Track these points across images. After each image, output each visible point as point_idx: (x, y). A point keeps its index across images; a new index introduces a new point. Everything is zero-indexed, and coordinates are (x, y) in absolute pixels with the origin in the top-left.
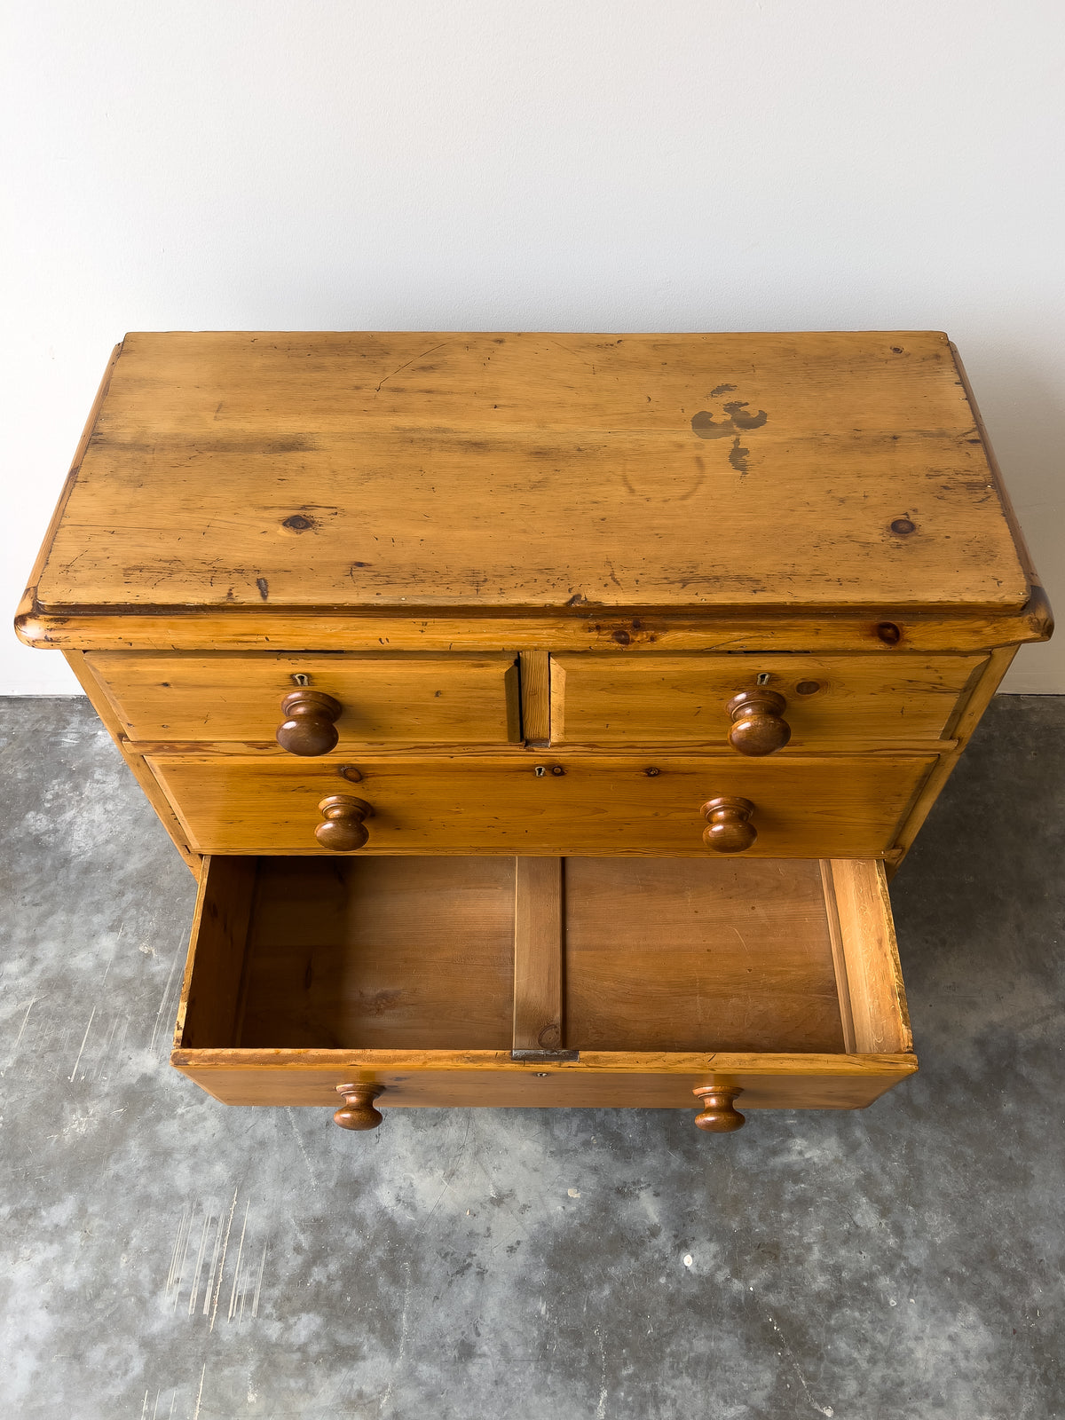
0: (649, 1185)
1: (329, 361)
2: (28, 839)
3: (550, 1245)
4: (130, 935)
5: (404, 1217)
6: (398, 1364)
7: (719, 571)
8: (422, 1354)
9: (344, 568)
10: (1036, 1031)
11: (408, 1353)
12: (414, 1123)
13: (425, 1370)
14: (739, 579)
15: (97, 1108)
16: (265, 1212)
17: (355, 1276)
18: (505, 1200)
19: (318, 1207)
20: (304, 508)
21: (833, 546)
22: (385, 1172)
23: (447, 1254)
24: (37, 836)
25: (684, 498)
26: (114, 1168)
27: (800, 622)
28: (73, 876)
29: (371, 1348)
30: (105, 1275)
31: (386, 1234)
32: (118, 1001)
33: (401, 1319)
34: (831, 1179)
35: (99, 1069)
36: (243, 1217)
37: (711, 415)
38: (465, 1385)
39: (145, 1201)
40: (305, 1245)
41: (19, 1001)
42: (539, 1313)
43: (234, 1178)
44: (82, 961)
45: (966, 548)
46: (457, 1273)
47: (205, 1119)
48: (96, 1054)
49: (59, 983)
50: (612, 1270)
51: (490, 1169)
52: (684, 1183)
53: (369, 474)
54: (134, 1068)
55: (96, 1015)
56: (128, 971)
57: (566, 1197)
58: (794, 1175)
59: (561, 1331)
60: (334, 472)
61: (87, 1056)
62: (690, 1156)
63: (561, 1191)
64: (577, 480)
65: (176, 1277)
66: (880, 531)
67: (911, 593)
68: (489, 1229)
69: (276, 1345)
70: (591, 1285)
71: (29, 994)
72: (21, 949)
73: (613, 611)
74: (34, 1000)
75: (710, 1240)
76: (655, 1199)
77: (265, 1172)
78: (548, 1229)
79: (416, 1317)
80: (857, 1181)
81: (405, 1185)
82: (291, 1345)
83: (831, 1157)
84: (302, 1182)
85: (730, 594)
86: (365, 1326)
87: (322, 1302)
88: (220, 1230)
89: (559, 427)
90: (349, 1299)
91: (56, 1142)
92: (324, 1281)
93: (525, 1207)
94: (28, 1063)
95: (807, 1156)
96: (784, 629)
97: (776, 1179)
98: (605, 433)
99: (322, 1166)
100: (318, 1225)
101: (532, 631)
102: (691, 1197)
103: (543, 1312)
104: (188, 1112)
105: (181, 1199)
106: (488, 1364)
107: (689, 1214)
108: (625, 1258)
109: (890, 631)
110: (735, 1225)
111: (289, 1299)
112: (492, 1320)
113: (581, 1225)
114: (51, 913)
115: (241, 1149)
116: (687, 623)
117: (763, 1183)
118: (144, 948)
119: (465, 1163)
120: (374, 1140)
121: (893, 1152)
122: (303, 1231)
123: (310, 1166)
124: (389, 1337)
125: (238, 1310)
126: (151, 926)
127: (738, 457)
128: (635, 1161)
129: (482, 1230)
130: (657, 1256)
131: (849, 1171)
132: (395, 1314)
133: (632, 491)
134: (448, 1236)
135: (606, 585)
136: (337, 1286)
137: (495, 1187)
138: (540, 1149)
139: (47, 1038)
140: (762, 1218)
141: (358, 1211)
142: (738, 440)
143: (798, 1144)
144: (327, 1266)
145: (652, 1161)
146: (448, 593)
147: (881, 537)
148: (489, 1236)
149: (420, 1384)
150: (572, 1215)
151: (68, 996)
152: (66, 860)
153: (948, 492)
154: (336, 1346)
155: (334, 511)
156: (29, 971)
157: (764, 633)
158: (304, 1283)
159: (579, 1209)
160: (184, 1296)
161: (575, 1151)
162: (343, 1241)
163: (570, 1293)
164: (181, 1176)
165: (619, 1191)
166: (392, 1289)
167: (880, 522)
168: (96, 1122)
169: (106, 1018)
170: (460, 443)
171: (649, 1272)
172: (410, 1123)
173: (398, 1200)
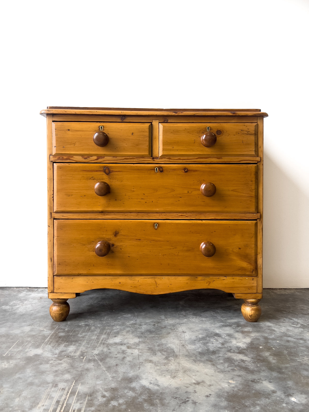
2: (1, 310)
3: (226, 395)
4: (36, 327)
5: (154, 388)
12: (155, 365)
15: (14, 362)
16: (88, 387)
17: (132, 403)
18: (201, 383)
19: (113, 385)
22: (144, 376)
23: (176, 398)
24: (5, 309)
26: (17, 376)
30: (7, 404)
31: (146, 392)
32: (28, 339)
35: (17, 353)
36: (77, 388)
39: (31, 384)
40: (107, 395)
43: (74, 378)
44: (16, 332)
46: (183, 403)
47: (62, 364)
48: (16, 350)
49: (5, 336)
50: (258, 402)
51: (192, 376)
54: (32, 353)
55: (18, 342)
56: (34, 333)
57: (229, 383)
61: (12, 350)
63: (226, 381)
65: (43, 404)
68: (195, 391)
77: (88, 376)
78: (223, 391)
84: (105, 379)
88: (65, 392)
90: (130, 411)
92: (117, 405)
93: (210, 385)
99: (115, 375)
100: (113, 390)
104: (54, 362)
105: (48, 383)
115: (77, 371)
120: (138, 369)
122: (106, 391)
123: (109, 375)
126: (45, 325)
128: (256, 374)
129: (191, 391)
136: (124, 407)
137: (195, 380)
141: (132, 386)
144: (118, 401)
148: (195, 393)
150: (233, 387)
158: (107, 406)
159: (236, 385)
160: (46, 409)
161: (229, 371)
162: (125, 394)
164: (49, 377)
165: (252, 381)
166: (151, 408)
168: (13, 365)
169: (23, 343)
173: (151, 383)
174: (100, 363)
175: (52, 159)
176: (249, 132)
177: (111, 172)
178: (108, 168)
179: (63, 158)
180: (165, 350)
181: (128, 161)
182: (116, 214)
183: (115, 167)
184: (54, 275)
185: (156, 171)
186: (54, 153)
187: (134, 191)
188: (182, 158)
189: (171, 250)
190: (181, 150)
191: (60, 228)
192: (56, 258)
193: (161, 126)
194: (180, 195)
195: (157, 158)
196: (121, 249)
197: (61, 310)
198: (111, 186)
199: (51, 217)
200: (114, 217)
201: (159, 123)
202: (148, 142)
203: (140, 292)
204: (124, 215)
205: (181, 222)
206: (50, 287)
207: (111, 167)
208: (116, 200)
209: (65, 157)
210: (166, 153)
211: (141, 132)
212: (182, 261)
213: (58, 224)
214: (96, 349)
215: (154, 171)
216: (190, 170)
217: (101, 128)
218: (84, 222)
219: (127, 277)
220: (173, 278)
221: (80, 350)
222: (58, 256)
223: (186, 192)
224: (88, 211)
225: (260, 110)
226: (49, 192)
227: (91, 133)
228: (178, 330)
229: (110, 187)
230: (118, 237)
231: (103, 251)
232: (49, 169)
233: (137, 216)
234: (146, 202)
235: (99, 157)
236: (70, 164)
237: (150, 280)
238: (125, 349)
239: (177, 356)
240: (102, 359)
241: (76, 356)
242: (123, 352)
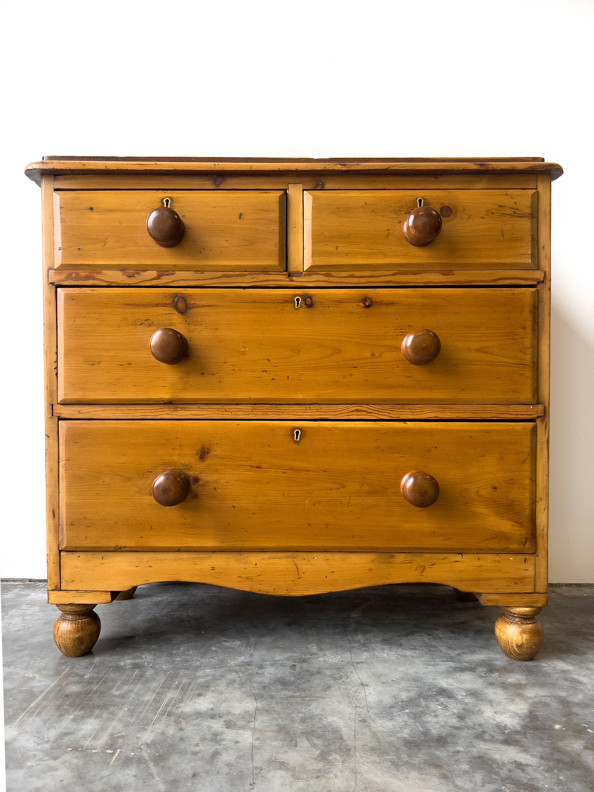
47: (57, 769)
174: (154, 770)
175: (55, 278)
176: (517, 209)
177: (190, 308)
178: (183, 298)
179: (77, 274)
180: (320, 732)
181: (230, 281)
182: (202, 406)
183: (200, 295)
184: (60, 549)
185: (298, 305)
186: (58, 263)
187: (244, 353)
188: (357, 274)
189: (331, 491)
190: (357, 254)
191: (74, 439)
192: (63, 510)
193: (308, 197)
194: (354, 362)
195: (299, 274)
196: (215, 489)
197: (77, 630)
198: (190, 341)
199: (53, 415)
200: (199, 415)
201: (304, 190)
202: (278, 235)
203: (260, 591)
204: (223, 410)
205: (355, 426)
206: (53, 577)
207: (190, 295)
208: (203, 374)
209: (83, 274)
210: (320, 261)
211: (262, 211)
212: (358, 518)
213: (69, 430)
214: (150, 728)
215: (291, 305)
216: (376, 302)
217: (167, 204)
218: (128, 427)
219: (230, 555)
220: (337, 556)
221: (109, 731)
222: (67, 504)
223: (368, 354)
224: (137, 400)
225: (543, 160)
226: (48, 356)
227: (143, 214)
228: (348, 680)
229: (189, 343)
230: (209, 461)
231: (171, 494)
232: (47, 302)
233: (252, 411)
234: (273, 379)
235: (163, 271)
236: (94, 290)
237: (284, 561)
238: (221, 729)
239: (349, 750)
240: (161, 756)
241: (95, 749)
242: (216, 738)
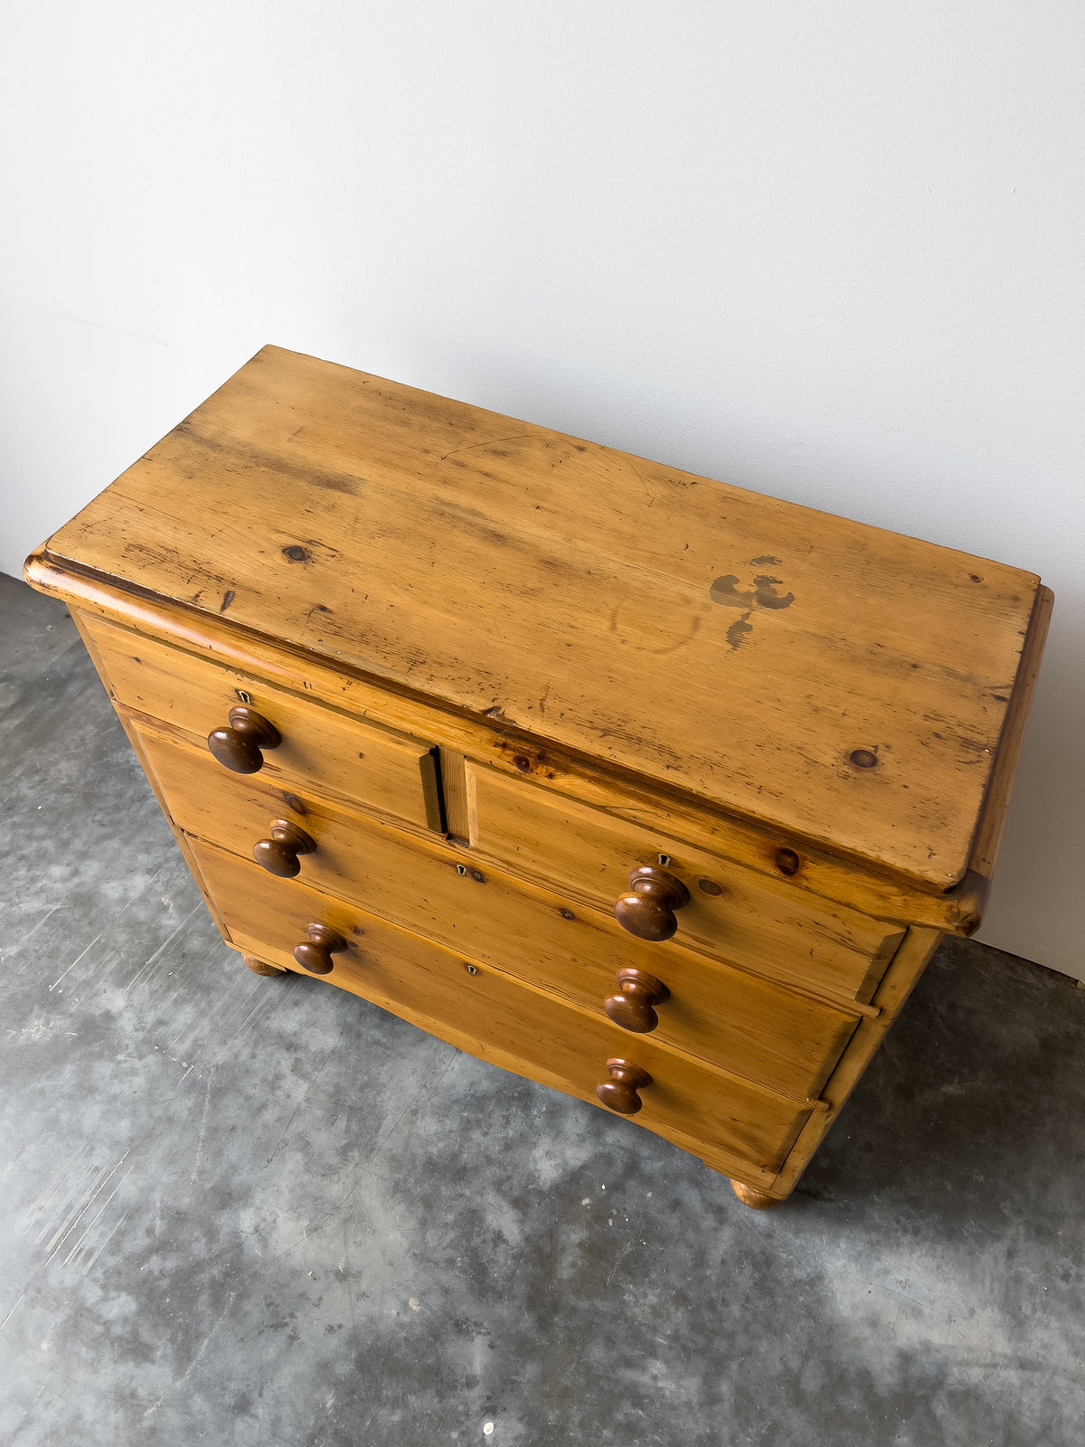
0: (489, 1333)
1: (417, 419)
2: (125, 766)
3: (368, 1344)
4: (160, 883)
5: (254, 1249)
6: (178, 1384)
7: (647, 735)
8: (202, 1386)
9: (307, 606)
10: (975, 1374)
11: (191, 1379)
12: (306, 1164)
13: (199, 1402)
14: (661, 749)
15: (59, 1022)
16: (141, 1183)
17: (183, 1282)
18: (349, 1279)
19: (186, 1202)
20: (310, 542)
21: (777, 752)
22: (259, 1198)
23: (272, 1304)
24: (133, 765)
25: (658, 652)
26: (43, 1082)
27: (700, 815)
28: (142, 813)
29: (164, 1356)
31: (229, 1255)
32: (121, 937)
33: (203, 1343)
34: (673, 1421)
35: (76, 990)
36: (121, 1178)
37: (737, 581)
38: (225, 1436)
39: (52, 1124)
40: (158, 1231)
41: (48, 902)
42: (325, 1404)
43: (132, 1139)
44: (112, 890)
45: (919, 805)
46: (272, 1326)
47: (137, 1074)
48: (81, 975)
49: (84, 900)
50: (412, 1399)
51: (351, 1242)
52: (524, 1348)
53: (386, 531)
54: (104, 1002)
55: (98, 942)
56: (142, 914)
57: (405, 1305)
58: (636, 1397)
59: (336, 1433)
60: (357, 520)
61: (73, 974)
62: (543, 1324)
63: (404, 1296)
64: (569, 601)
65: (43, 1203)
66: (836, 755)
67: (829, 830)
68: (320, 1299)
69: (89, 1310)
70: (385, 1404)
71: (57, 900)
72: (70, 858)
73: (525, 735)
74: (58, 907)
75: (520, 1419)
76: (488, 1349)
77: (159, 1146)
78: (374, 1327)
79: (216, 1348)
80: (699, 1437)
81: (269, 1219)
82: (100, 1316)
83: (684, 1398)
84: (185, 1171)
85: (642, 761)
86: (168, 1333)
87: (147, 1292)
88: (96, 1181)
89: (583, 545)
90: (168, 1300)
91: (12, 1037)
92: (156, 1273)
93: (363, 1295)
94: (26, 958)
95: (661, 1384)
96: (682, 815)
97: (616, 1392)
98: (622, 564)
99: (209, 1166)
100: (178, 1218)
101: (441, 726)
102: (523, 1366)
103: (328, 1405)
104: (126, 1061)
105: (81, 1136)
106: (254, 1427)
107: (513, 1382)
108: (431, 1393)
109: (789, 860)
110: (552, 1417)
111: (119, 1273)
112: (280, 1388)
113: (406, 1339)
114: (109, 837)
115: (151, 1116)
116: (589, 773)
117: (602, 1389)
118: (165, 900)
119: (331, 1226)
120: (264, 1163)
121: (752, 1427)
122: (163, 1217)
123: (199, 1159)
124: (184, 1354)
125: (74, 1261)
126: (181, 883)
127: (736, 633)
128: (487, 1303)
129: (313, 1296)
130: (461, 1408)
131: (696, 1422)
132: (200, 1336)
133: (613, 628)
134: (283, 1286)
135: (530, 708)
136: (165, 1283)
137: (347, 1261)
138: (406, 1246)
139: (51, 944)
140: (583, 1424)
141: (217, 1222)
142: (748, 614)
143: (657, 1367)
144: (166, 1260)
145: (504, 1310)
146: (382, 662)
147: (834, 762)
148: (317, 1306)
149: (187, 1413)
150: (402, 1325)
151: (86, 915)
152: (144, 796)
153: (937, 740)
154: (136, 1336)
155: (334, 553)
156: (68, 880)
157: (660, 812)
158: (140, 1265)
159: (412, 1323)
160: (39, 1224)
161: (437, 1264)
162: (190, 1243)
163: (362, 1400)
164: (91, 1114)
165: (457, 1324)
166: (209, 1311)
167: (843, 746)
168: (51, 1035)
169: (105, 947)
170: (484, 530)
171: (448, 1419)
172: (302, 1163)
173: (256, 1230)
174: (207, 1105)
214: (230, 1042)
221: (196, 1033)
238: (286, 1070)
239: (372, 1150)
240: (219, 1089)
241: (174, 1056)
242: (274, 1083)
